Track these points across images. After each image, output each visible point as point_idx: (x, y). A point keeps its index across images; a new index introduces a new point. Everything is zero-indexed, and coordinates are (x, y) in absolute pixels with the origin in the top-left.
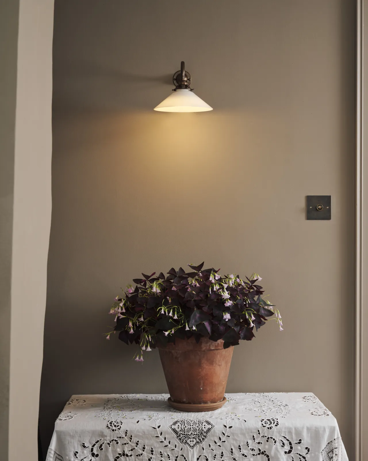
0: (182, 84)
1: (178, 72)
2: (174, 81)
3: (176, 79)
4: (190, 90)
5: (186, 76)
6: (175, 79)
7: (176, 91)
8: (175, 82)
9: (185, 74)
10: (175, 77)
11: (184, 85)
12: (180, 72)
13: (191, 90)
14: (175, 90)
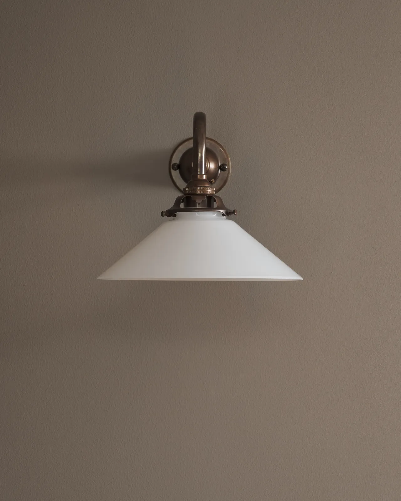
0: (196, 195)
1: (186, 143)
2: (173, 172)
3: (179, 167)
4: (223, 215)
5: (211, 155)
6: (175, 164)
7: (175, 216)
8: (176, 174)
9: (207, 151)
10: (176, 160)
11: (204, 195)
12: (190, 145)
13: (229, 214)
14: (171, 213)
